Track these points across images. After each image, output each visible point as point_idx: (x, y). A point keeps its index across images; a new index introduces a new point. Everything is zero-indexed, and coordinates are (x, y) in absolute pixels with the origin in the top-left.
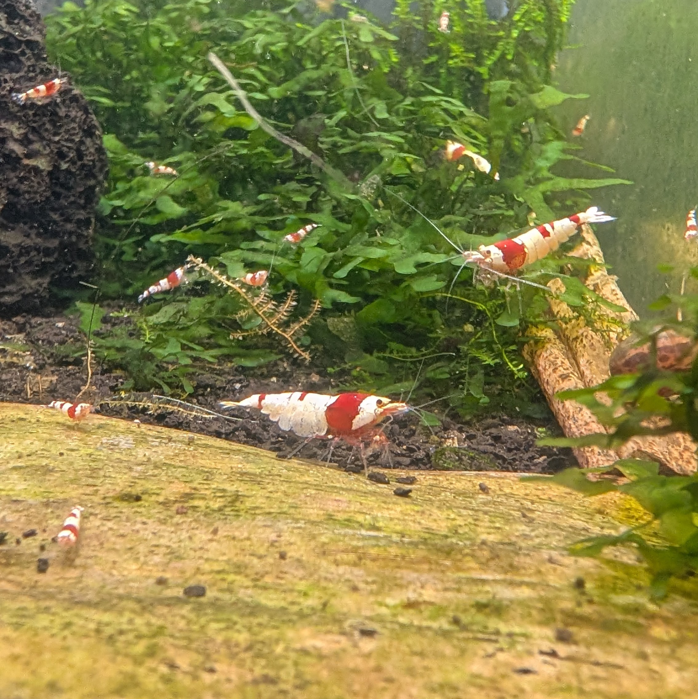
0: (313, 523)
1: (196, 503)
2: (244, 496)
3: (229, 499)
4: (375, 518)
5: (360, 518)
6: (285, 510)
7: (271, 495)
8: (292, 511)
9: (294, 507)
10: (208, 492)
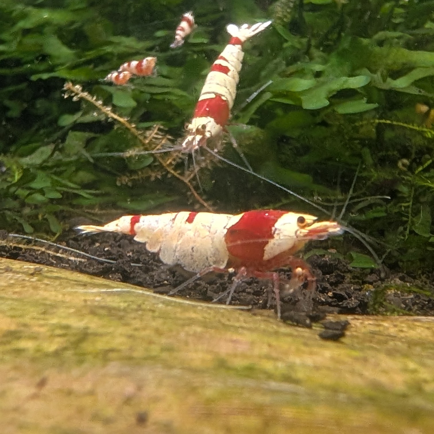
0: (195, 371)
1: (23, 344)
2: (96, 335)
3: (73, 339)
4: (291, 366)
5: (268, 366)
6: (154, 353)
7: (136, 333)
8: (165, 355)
9: (169, 349)
10: (42, 330)
